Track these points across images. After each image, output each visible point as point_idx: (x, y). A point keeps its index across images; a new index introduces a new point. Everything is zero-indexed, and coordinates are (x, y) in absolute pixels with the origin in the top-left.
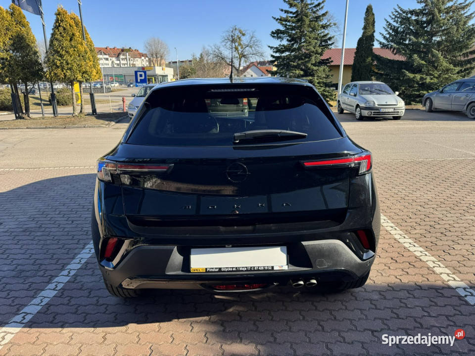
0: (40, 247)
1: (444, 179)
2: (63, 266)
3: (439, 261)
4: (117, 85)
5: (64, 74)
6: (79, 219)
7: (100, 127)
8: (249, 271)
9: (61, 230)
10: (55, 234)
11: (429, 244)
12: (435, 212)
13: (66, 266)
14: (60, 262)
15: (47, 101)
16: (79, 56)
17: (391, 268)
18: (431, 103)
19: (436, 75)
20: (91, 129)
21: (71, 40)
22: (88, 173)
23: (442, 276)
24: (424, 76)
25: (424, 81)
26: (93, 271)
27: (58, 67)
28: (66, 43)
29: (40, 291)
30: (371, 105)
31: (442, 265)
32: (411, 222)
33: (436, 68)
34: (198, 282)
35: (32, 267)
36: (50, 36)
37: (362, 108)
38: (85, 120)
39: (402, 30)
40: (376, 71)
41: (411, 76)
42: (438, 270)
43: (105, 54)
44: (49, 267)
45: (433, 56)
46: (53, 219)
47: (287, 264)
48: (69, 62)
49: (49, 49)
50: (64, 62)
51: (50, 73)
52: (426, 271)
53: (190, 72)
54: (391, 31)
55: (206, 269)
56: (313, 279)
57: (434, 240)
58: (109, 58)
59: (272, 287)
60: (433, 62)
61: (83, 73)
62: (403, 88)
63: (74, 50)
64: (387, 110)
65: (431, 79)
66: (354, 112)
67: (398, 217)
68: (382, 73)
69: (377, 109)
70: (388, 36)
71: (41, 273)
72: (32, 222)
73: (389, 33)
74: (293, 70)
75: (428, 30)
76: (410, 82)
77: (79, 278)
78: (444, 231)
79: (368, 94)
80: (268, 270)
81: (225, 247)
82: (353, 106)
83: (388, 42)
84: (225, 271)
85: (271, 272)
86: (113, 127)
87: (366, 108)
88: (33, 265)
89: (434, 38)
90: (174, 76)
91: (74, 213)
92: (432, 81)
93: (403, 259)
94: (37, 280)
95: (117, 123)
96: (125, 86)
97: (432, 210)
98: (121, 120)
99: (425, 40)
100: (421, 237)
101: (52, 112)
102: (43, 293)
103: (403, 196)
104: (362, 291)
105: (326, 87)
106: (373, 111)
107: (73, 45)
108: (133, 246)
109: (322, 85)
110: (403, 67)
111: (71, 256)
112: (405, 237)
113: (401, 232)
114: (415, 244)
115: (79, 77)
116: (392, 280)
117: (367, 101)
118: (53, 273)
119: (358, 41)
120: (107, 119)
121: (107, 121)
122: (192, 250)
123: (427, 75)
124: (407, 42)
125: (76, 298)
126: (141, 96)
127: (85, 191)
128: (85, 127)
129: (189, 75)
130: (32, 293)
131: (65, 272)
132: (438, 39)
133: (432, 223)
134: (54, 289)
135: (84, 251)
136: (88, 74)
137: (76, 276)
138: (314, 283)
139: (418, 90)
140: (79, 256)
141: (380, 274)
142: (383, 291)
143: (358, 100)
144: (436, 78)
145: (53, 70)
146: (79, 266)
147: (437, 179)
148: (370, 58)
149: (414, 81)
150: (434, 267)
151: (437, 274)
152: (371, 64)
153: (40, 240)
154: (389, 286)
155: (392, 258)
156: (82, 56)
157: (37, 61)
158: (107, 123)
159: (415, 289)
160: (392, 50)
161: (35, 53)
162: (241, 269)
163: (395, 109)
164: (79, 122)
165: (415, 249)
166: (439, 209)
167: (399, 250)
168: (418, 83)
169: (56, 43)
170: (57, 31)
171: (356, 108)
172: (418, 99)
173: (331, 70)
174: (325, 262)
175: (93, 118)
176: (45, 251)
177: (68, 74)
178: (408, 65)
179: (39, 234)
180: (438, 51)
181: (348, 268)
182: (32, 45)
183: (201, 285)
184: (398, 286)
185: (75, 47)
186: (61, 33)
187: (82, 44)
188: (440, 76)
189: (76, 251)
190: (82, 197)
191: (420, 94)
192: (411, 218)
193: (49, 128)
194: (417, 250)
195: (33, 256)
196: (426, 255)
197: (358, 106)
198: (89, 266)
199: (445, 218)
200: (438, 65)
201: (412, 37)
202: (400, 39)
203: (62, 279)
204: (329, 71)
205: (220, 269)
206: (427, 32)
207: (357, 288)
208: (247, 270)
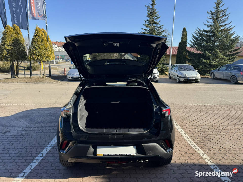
0: (28, 143)
1: (215, 115)
2: (39, 152)
3: (205, 153)
4: (61, 60)
5: (37, 57)
6: (45, 130)
7: (53, 83)
8: (120, 156)
9: (37, 135)
10: (34, 137)
11: (202, 146)
12: (207, 131)
13: (41, 152)
14: (38, 150)
15: (26, 68)
16: (45, 49)
17: (184, 156)
18: (214, 75)
19: (217, 61)
20: (49, 84)
21: (42, 42)
22: (48, 107)
23: (205, 160)
24: (211, 61)
25: (211, 64)
26: (53, 155)
27: (34, 54)
28: (39, 43)
29: (30, 163)
30: (184, 76)
31: (206, 155)
32: (196, 135)
33: (217, 58)
34: (99, 160)
35: (26, 152)
36: (32, 40)
37: (180, 77)
38: (46, 80)
39: (200, 39)
40: (188, 58)
41: (205, 61)
42: (204, 157)
43: (56, 45)
44: (33, 153)
45: (215, 52)
46: (33, 130)
47: (136, 153)
48: (40, 52)
49: (31, 45)
50: (38, 52)
51: (30, 57)
52: (198, 158)
53: (97, 55)
54: (195, 40)
55: (103, 154)
56: (147, 160)
57: (205, 143)
58: (58, 47)
59: (130, 162)
60: (216, 55)
61: (46, 57)
62: (201, 67)
63: (43, 47)
64: (192, 79)
65: (215, 63)
66: (176, 79)
67: (191, 133)
68: (191, 59)
69: (187, 78)
70: (193, 42)
71: (30, 155)
72: (24, 131)
73: (194, 41)
74: (147, 57)
75: (213, 39)
76: (204, 64)
77: (46, 158)
78: (210, 139)
79: (183, 70)
80: (128, 155)
81: (111, 145)
82: (176, 76)
83: (194, 44)
84: (111, 156)
85: (130, 156)
86: (59, 83)
87: (182, 77)
88: (26, 151)
89: (216, 43)
90: (89, 56)
91: (43, 127)
92: (215, 64)
93: (190, 152)
94: (28, 158)
95: (61, 81)
96: (65, 61)
97: (206, 130)
98: (63, 80)
99: (211, 44)
100: (199, 142)
101: (30, 74)
102: (31, 164)
103: (194, 122)
104: (170, 166)
105: (163, 65)
106: (185, 79)
107: (42, 44)
108: (74, 144)
109: (161, 64)
110: (201, 56)
111: (43, 148)
112: (192, 142)
113: (191, 140)
114: (196, 145)
115: (44, 59)
116: (184, 161)
117: (182, 74)
118: (35, 155)
119: (179, 44)
120: (57, 79)
121: (57, 80)
122: (98, 146)
123: (212, 61)
124: (203, 45)
125: (46, 166)
126: (74, 69)
127: (47, 117)
128: (45, 83)
129: (97, 56)
130: (26, 164)
131: (40, 155)
132: (218, 44)
133: (205, 136)
134: (36, 163)
135: (48, 145)
136: (48, 58)
137: (45, 157)
138: (147, 161)
139: (208, 68)
140: (46, 148)
141: (179, 159)
142: (179, 166)
143: (178, 73)
144: (217, 62)
145: (32, 56)
146: (46, 152)
147: (211, 114)
148: (185, 52)
149: (206, 63)
150: (203, 156)
151: (203, 159)
152: (186, 55)
153: (28, 140)
154: (182, 164)
155: (185, 152)
156: (46, 49)
157: (24, 51)
158: (56, 81)
159: (193, 165)
160: (196, 48)
161: (24, 47)
162: (117, 155)
163: (196, 78)
164: (43, 80)
165: (196, 147)
166: (210, 129)
167: (188, 148)
168: (208, 64)
169: (34, 43)
170: (35, 37)
171: (177, 77)
172: (208, 72)
173: (166, 57)
174: (151, 152)
175: (50, 79)
176: (31, 145)
177: (39, 57)
178: (203, 56)
179: (27, 137)
180: (218, 49)
181: (161, 155)
182: (23, 43)
183: (101, 161)
184: (186, 164)
185: (43, 45)
186: (37, 39)
187: (46, 44)
188: (219, 61)
189: (45, 145)
190: (46, 119)
191: (209, 70)
192: (196, 133)
193: (28, 83)
194: (197, 148)
195: (26, 147)
196: (200, 151)
197: (178, 76)
198: (51, 152)
199: (211, 134)
200: (218, 56)
201: (205, 43)
202: (199, 43)
203: (39, 158)
204: (165, 58)
205: (109, 155)
206: (212, 40)
207: (167, 164)
208: (120, 155)
